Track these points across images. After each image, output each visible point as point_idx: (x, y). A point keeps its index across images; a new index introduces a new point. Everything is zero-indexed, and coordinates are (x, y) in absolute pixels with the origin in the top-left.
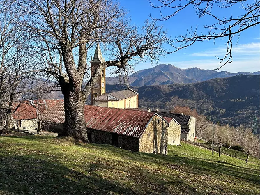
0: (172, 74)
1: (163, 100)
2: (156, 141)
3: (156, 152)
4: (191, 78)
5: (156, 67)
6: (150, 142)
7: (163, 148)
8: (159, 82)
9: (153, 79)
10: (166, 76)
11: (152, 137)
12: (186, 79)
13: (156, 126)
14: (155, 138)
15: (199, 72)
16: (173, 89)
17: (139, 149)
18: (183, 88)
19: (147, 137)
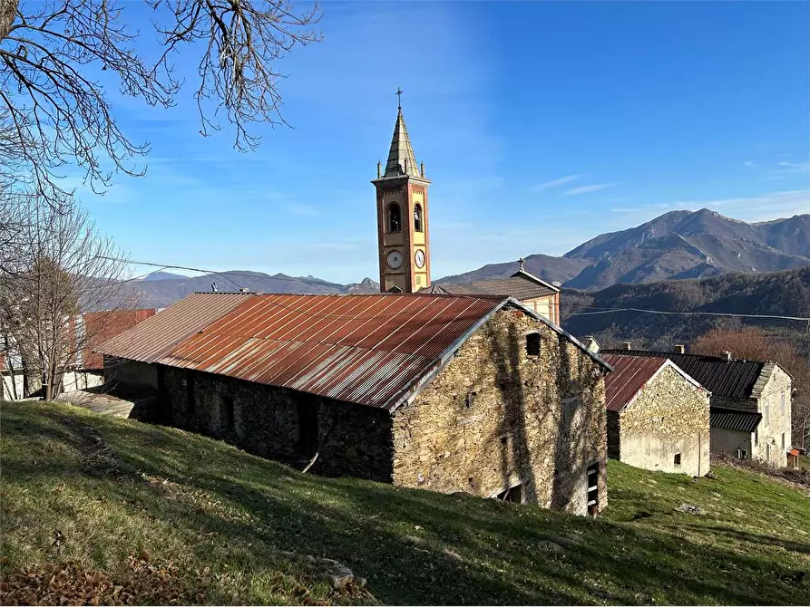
0: (713, 243)
1: (686, 330)
3: (522, 492)
4: (786, 254)
5: (655, 221)
6: (478, 439)
7: (574, 477)
8: (667, 270)
9: (647, 263)
10: (694, 251)
11: (487, 415)
12: (768, 257)
16: (718, 293)
17: (391, 468)
18: (758, 290)
19: (454, 413)
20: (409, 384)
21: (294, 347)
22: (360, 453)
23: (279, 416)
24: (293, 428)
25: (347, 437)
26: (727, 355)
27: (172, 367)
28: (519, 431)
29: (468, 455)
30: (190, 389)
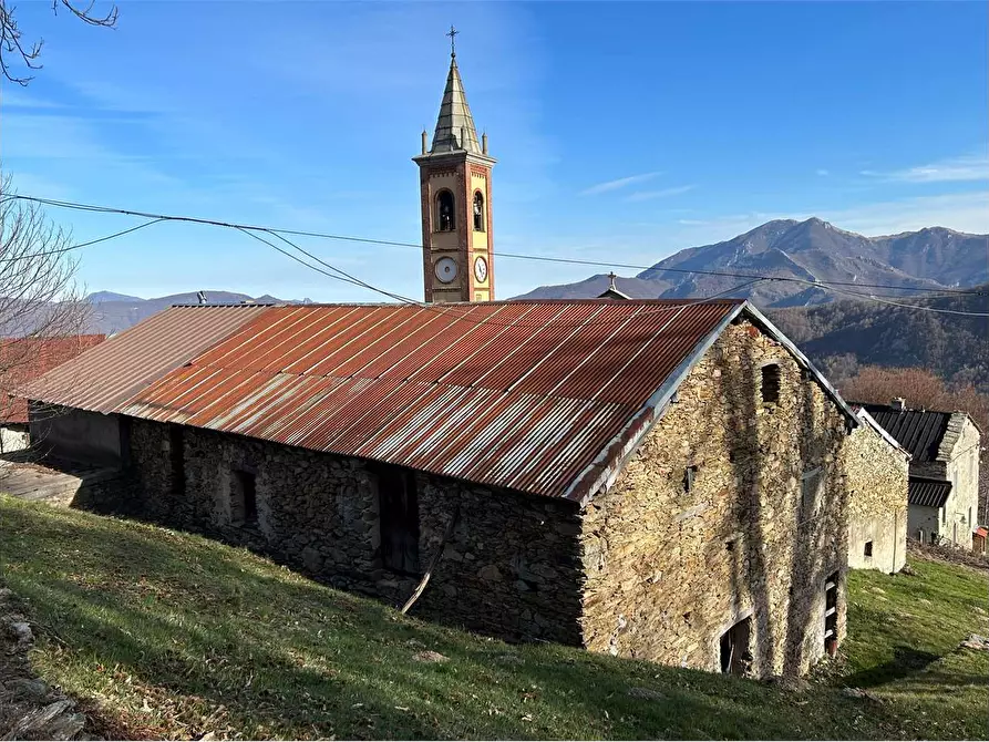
0: (824, 262)
2: (754, 540)
3: (754, 625)
4: (913, 277)
5: (751, 233)
6: (697, 545)
7: (811, 598)
8: (766, 296)
9: (743, 286)
10: (799, 271)
11: (711, 503)
12: (891, 280)
13: (751, 413)
14: (745, 511)
15: (952, 246)
16: (830, 326)
17: (580, 607)
18: (879, 321)
19: (668, 503)
20: (604, 453)
21: (361, 386)
22: (510, 576)
23: (344, 505)
24: (370, 527)
25: (481, 546)
26: (900, 403)
27: (145, 420)
28: (750, 528)
29: (685, 575)
30: (177, 458)
